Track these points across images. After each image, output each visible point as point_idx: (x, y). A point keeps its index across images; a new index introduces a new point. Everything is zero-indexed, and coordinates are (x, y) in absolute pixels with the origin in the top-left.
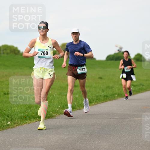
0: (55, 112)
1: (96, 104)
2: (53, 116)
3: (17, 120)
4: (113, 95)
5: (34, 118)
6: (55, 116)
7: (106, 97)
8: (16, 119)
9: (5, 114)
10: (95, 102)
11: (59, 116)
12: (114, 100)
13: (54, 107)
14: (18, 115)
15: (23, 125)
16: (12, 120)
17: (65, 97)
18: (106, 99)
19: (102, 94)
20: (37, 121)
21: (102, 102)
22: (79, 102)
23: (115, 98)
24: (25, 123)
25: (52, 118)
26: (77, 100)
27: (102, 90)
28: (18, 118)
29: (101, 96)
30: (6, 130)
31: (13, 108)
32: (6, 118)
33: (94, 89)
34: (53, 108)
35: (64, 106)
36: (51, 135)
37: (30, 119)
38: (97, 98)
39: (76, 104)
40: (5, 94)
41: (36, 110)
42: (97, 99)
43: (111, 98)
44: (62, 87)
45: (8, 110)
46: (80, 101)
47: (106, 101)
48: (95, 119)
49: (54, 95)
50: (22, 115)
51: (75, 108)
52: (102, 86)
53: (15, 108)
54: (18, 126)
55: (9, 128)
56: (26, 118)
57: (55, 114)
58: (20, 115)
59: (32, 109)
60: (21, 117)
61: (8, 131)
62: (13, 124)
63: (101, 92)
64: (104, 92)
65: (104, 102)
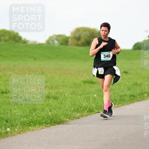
0: (66, 116)
1: (119, 105)
2: (64, 122)
3: (18, 126)
4: (142, 94)
5: (40, 124)
6: (67, 121)
7: (132, 97)
8: (16, 124)
9: (3, 119)
10: (119, 103)
11: (72, 121)
12: (142, 101)
13: (65, 109)
14: (19, 119)
15: (26, 133)
16: (11, 126)
17: (79, 96)
18: (133, 99)
19: (127, 93)
20: (43, 127)
21: (128, 103)
22: (97, 104)
23: (144, 98)
24: (28, 131)
25: (63, 124)
26: (95, 100)
27: (128, 87)
28: (19, 124)
29: (126, 95)
30: (4, 139)
31: (13, 111)
32: (4, 124)
33: (117, 86)
34: (64, 111)
35: (78, 108)
36: (62, 145)
37: (35, 125)
38: (121, 98)
39: (93, 106)
40: (3, 93)
41: (42, 113)
42: (121, 100)
43: (139, 98)
44: (76, 84)
45: (7, 113)
46: (100, 102)
47: (133, 103)
48: (119, 125)
49: (66, 94)
50: (25, 119)
51: (93, 111)
52: (127, 83)
53: (15, 111)
54: (20, 134)
55: (8, 136)
56: (30, 124)
57: (68, 119)
58: (22, 120)
59: (38, 112)
60: (24, 122)
61: (6, 139)
62: (13, 131)
63: (126, 90)
64: (131, 91)
65: (130, 103)
